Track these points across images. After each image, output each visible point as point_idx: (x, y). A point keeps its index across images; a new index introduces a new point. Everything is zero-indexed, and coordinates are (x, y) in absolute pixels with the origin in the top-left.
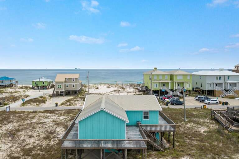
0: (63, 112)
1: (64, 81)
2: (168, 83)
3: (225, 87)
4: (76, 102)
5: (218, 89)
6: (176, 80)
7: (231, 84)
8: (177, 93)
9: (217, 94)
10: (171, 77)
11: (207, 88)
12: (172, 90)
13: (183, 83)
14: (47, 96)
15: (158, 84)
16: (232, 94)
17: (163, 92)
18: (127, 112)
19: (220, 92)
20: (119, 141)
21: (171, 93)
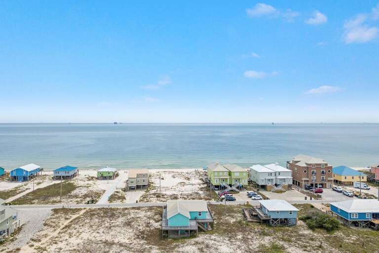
0: (147, 208)
1: (136, 177)
2: (227, 179)
3: (276, 181)
4: (151, 199)
5: (269, 184)
6: (234, 176)
7: (281, 179)
8: (234, 188)
9: (268, 188)
10: (230, 174)
11: (260, 183)
12: (231, 186)
13: (239, 179)
14: (120, 190)
15: (218, 180)
16: (280, 189)
17: (222, 187)
18: (190, 212)
19: (271, 187)
20: (186, 227)
21: (229, 188)
